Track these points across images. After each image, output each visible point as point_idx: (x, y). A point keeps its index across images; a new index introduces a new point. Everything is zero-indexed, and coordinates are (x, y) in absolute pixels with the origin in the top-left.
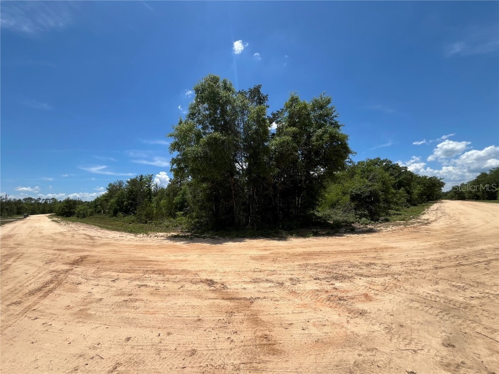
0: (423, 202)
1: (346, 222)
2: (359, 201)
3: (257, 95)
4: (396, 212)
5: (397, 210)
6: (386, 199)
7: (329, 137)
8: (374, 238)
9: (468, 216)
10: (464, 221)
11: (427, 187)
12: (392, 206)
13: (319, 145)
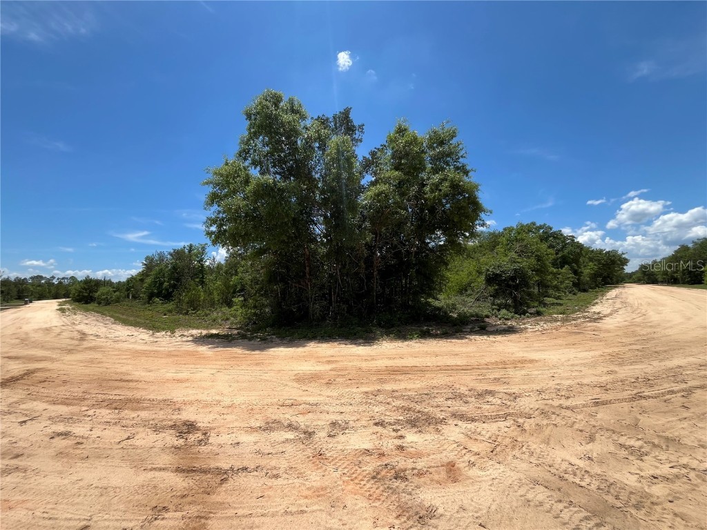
0: (597, 286)
1: (477, 315)
2: (498, 285)
3: (345, 123)
4: (556, 301)
5: (558, 298)
6: (541, 282)
7: (450, 187)
8: (510, 344)
9: (660, 308)
10: (654, 317)
11: (603, 264)
12: (551, 291)
13: (434, 197)
